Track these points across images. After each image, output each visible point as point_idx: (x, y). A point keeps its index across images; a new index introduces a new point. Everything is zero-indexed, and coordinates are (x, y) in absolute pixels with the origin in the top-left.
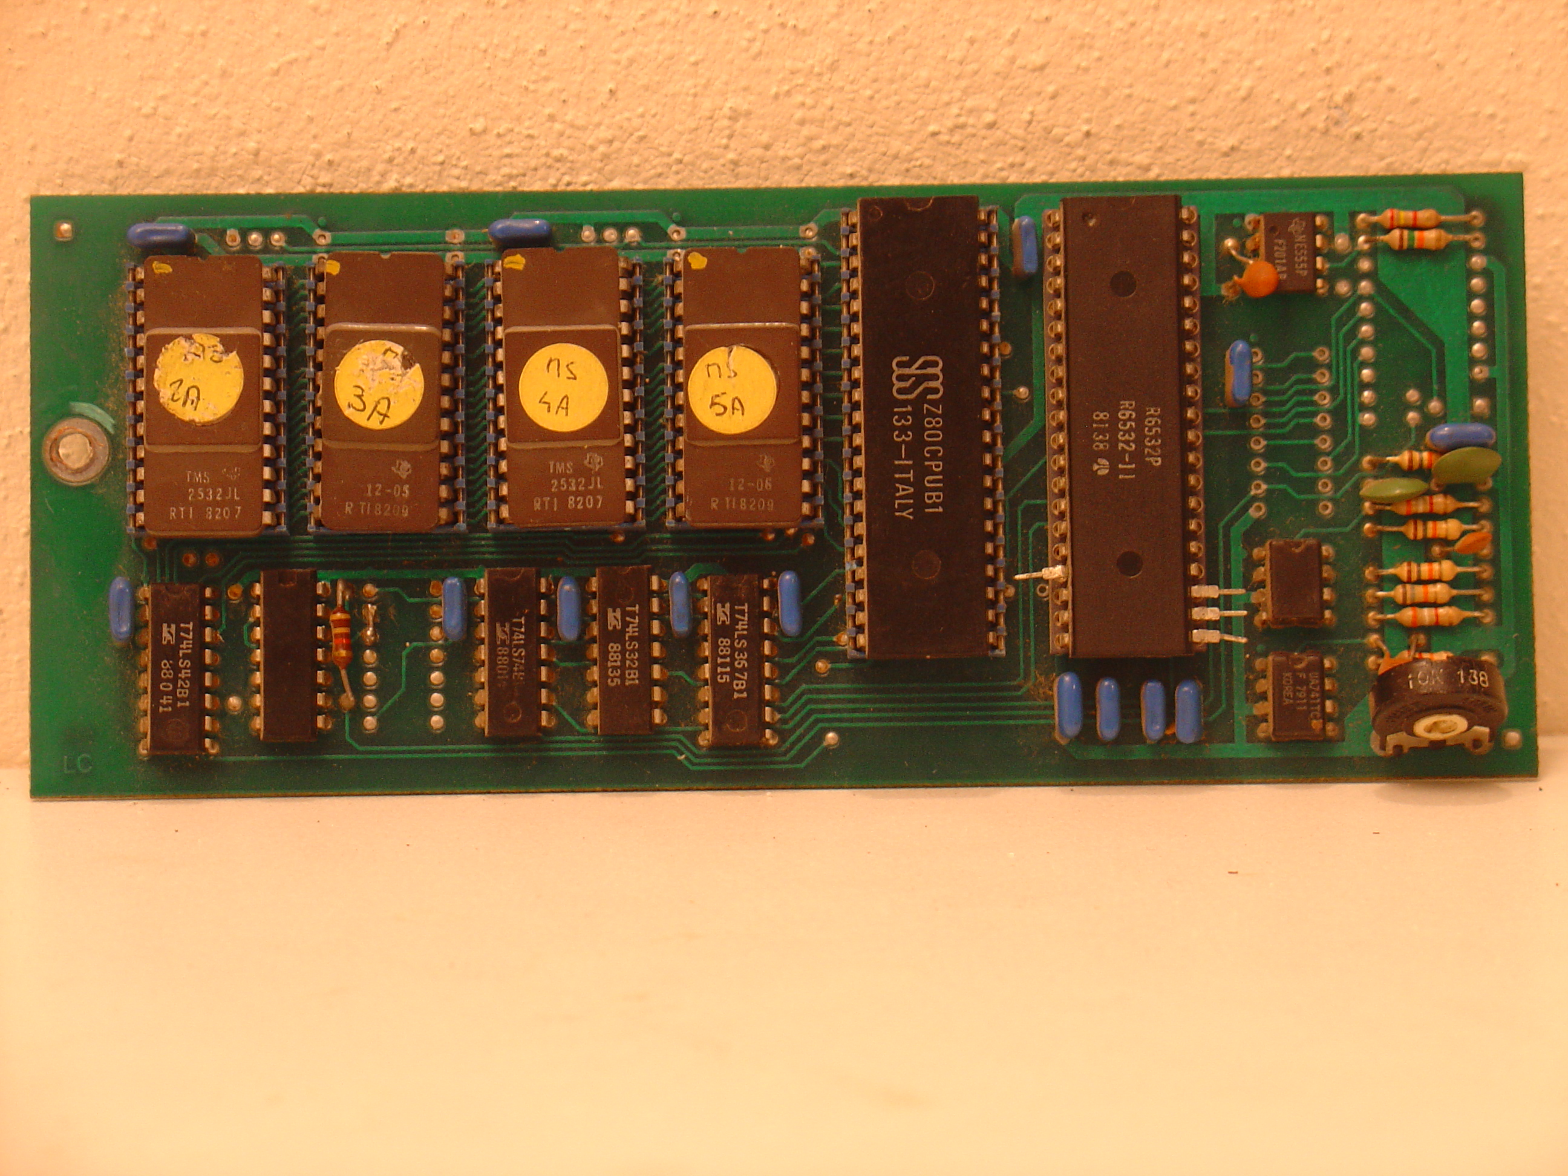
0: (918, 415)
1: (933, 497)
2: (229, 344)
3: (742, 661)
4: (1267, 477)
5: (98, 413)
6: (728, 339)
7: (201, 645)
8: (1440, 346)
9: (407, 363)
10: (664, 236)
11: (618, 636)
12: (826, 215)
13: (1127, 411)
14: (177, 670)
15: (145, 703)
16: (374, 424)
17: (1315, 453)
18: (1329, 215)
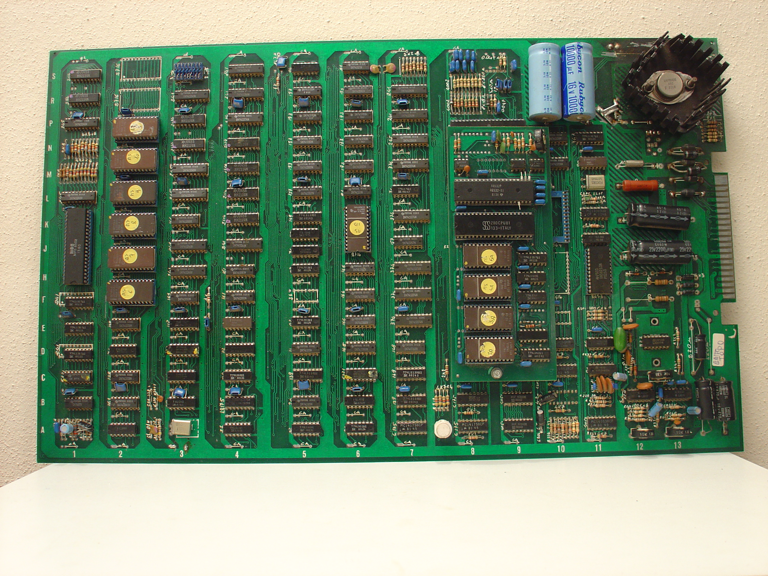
0: (493, 226)
1: (507, 223)
2: (482, 344)
3: (534, 257)
4: (499, 169)
5: (490, 369)
6: (480, 257)
7: (531, 351)
8: (476, 141)
9: (485, 313)
10: (458, 271)
11: (529, 278)
12: (455, 243)
13: (492, 190)
14: (536, 354)
15: (541, 360)
16: (496, 319)
17: (495, 162)
18: (455, 158)
